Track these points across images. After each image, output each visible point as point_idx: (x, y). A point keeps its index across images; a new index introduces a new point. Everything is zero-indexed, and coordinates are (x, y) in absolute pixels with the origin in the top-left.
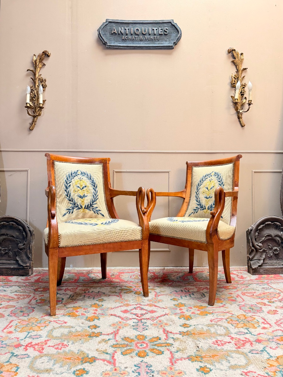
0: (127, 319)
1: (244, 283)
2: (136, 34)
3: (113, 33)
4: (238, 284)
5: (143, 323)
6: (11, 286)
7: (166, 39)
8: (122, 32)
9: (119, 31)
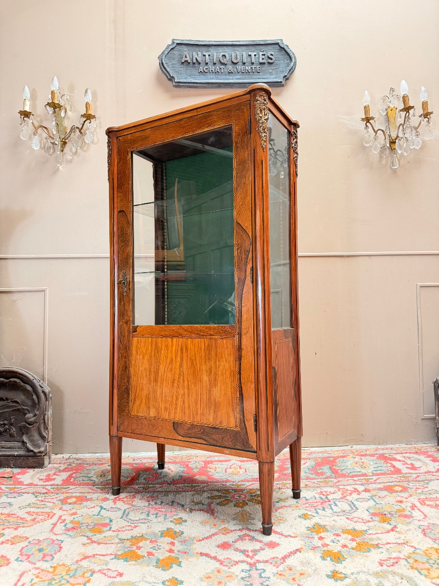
0: (229, 563)
1: (418, 479)
2: (222, 63)
3: (183, 61)
4: (409, 481)
5: (259, 572)
6: (20, 494)
7: (271, 71)
8: (198, 59)
9: (194, 59)
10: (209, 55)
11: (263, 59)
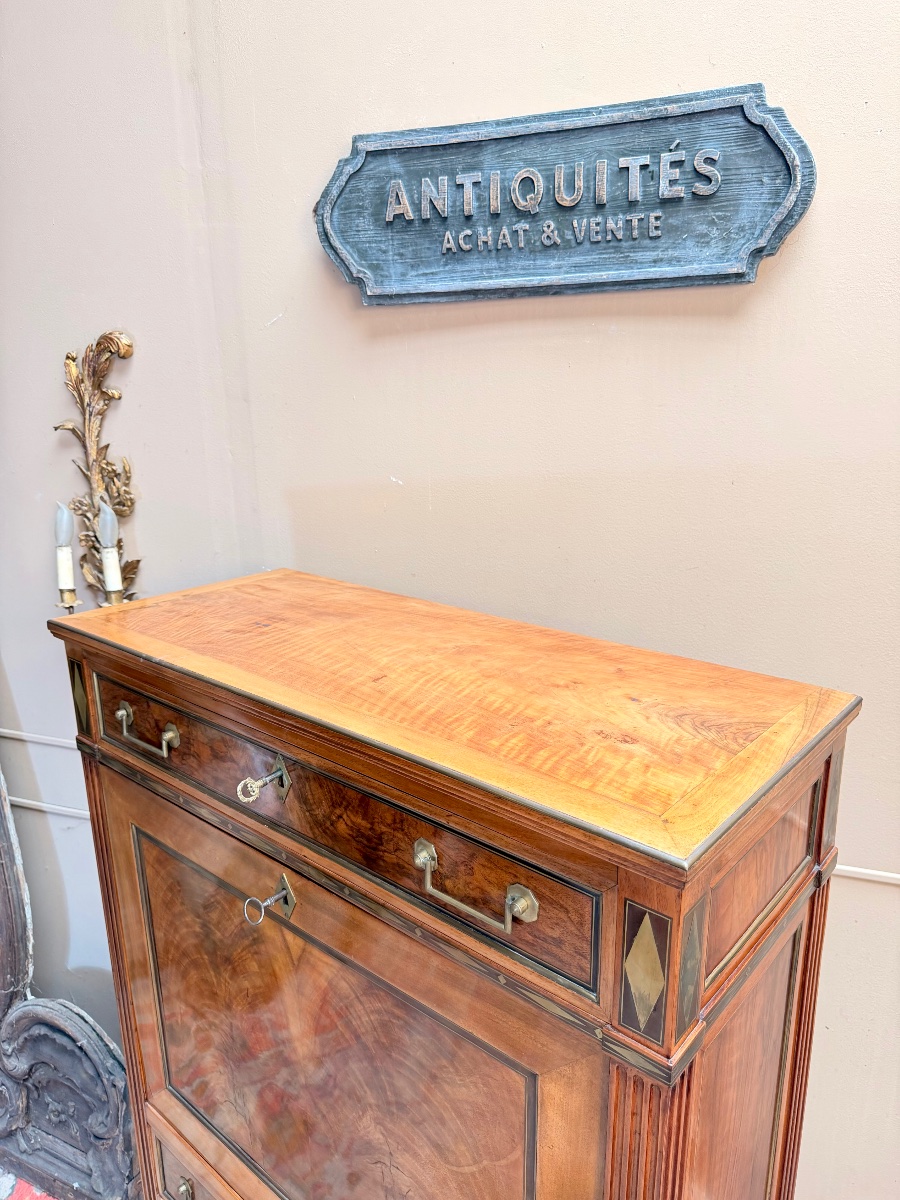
2: (523, 215)
3: (389, 218)
7: (702, 228)
8: (439, 205)
9: (425, 205)
10: (476, 184)
11: (672, 182)
